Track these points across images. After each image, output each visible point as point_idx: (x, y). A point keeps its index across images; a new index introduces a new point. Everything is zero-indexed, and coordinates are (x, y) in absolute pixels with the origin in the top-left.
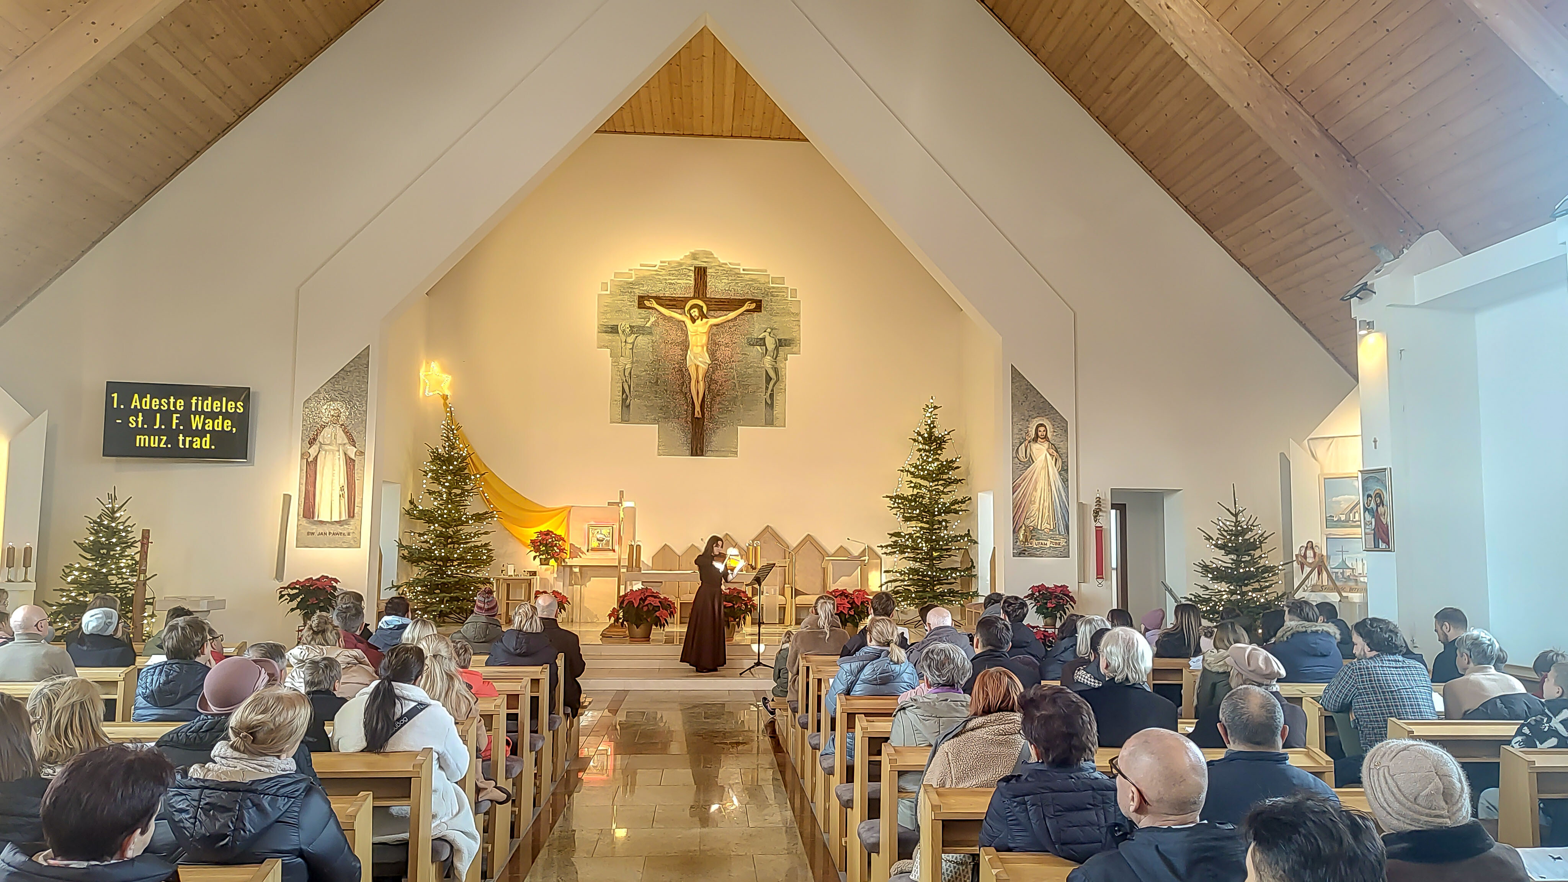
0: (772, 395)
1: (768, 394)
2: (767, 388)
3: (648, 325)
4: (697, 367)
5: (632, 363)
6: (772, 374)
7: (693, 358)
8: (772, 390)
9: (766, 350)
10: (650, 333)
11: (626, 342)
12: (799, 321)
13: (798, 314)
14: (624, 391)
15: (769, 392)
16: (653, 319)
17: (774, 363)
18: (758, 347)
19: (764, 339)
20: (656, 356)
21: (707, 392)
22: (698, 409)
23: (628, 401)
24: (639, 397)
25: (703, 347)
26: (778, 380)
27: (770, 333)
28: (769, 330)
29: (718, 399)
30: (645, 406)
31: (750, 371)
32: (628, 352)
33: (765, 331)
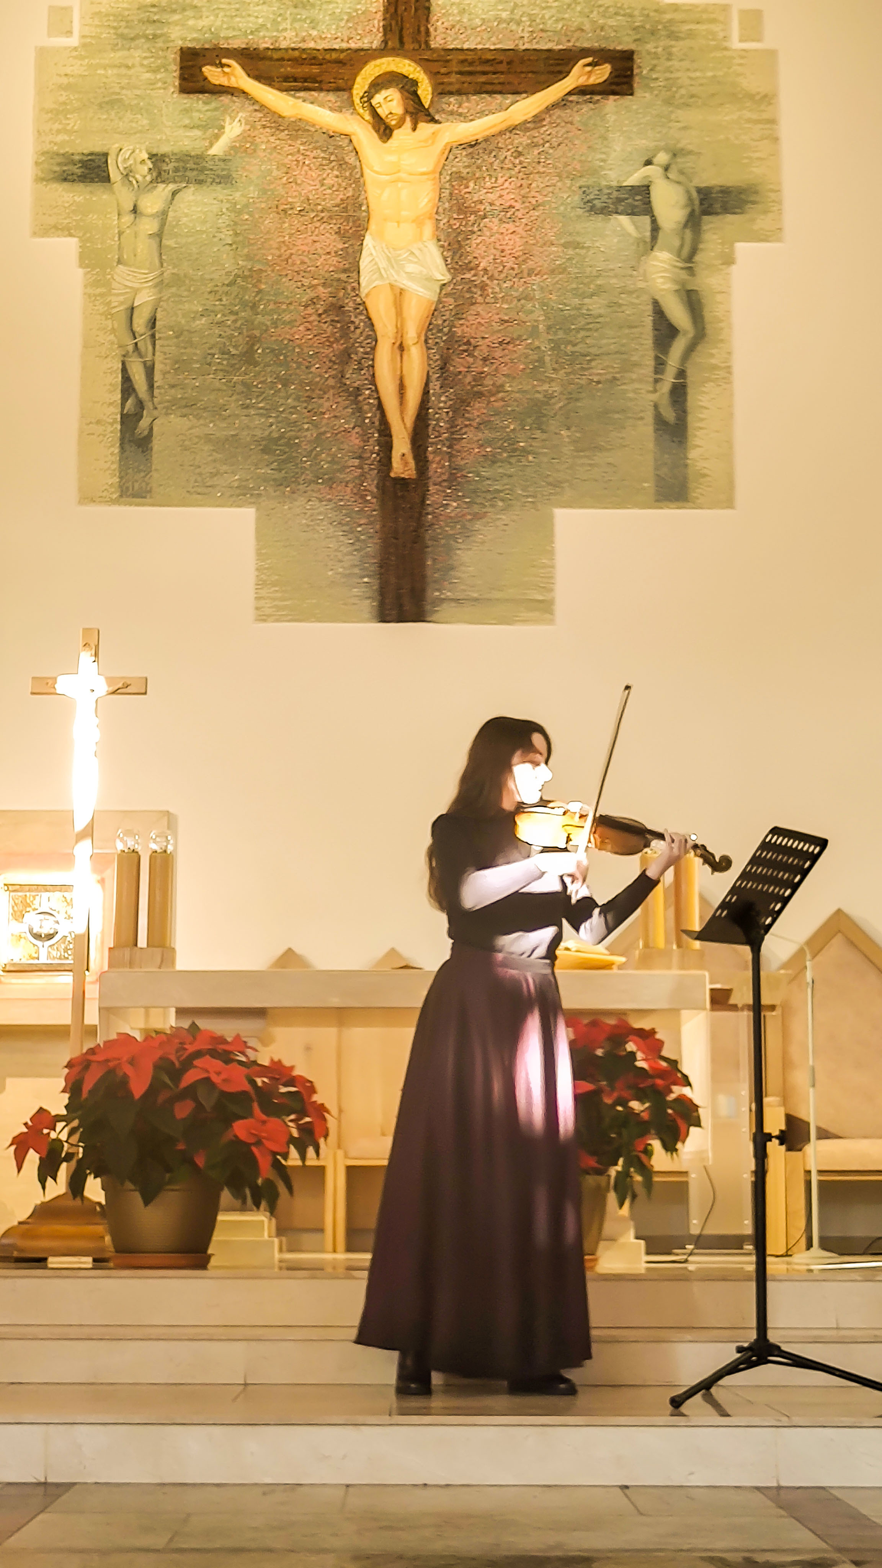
0: (679, 393)
1: (665, 387)
2: (660, 365)
3: (218, 149)
4: (399, 295)
5: (160, 285)
6: (678, 314)
7: (383, 264)
8: (681, 374)
9: (655, 229)
10: (225, 179)
11: (135, 210)
12: (773, 121)
13: (767, 99)
14: (127, 388)
15: (669, 378)
16: (233, 129)
17: (684, 275)
18: (624, 220)
19: (644, 191)
20: (248, 257)
21: (435, 386)
22: (401, 445)
23: (144, 423)
24: (187, 406)
25: (418, 222)
26: (700, 334)
27: (666, 169)
28: (662, 158)
29: (477, 409)
30: (208, 438)
31: (596, 305)
32: (144, 248)
33: (648, 163)
